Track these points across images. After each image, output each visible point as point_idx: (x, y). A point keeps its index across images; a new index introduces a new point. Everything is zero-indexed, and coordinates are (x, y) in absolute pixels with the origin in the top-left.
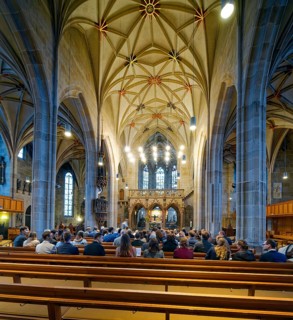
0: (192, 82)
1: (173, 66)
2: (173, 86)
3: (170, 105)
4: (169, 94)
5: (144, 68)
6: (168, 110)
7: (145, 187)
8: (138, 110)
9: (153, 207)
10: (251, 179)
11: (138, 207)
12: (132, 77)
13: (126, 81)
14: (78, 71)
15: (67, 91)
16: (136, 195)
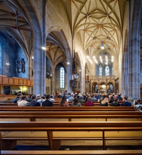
2: (109, 30)
3: (108, 38)
4: (107, 33)
5: (94, 20)
6: (108, 40)
7: (101, 74)
8: (94, 39)
12: (89, 24)
13: (86, 25)
14: (59, 18)
15: (52, 27)
16: (94, 78)
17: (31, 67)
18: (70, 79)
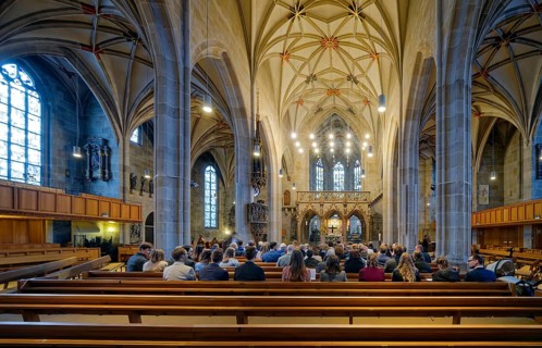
0: (379, 49)
1: (353, 25)
2: (355, 53)
3: (350, 78)
4: (350, 63)
5: (314, 25)
6: (347, 85)
7: (319, 188)
8: (307, 82)
9: (331, 215)
10: (453, 179)
11: (310, 215)
12: (299, 36)
13: (290, 41)
14: (220, 18)
15: (204, 46)
16: (306, 199)
17: (128, 163)
18: (245, 201)
